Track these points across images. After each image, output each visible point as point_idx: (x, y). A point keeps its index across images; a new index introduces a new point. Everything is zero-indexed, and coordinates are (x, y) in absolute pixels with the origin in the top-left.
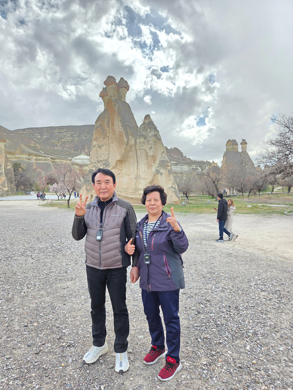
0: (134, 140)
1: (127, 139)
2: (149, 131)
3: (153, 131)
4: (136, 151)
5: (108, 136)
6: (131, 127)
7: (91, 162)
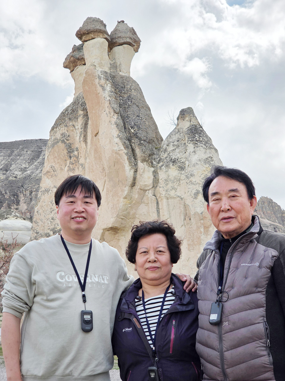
0: (151, 173)
1: (133, 171)
2: (192, 150)
3: (202, 149)
4: (158, 203)
5: (82, 165)
6: (144, 141)
7: (37, 233)
